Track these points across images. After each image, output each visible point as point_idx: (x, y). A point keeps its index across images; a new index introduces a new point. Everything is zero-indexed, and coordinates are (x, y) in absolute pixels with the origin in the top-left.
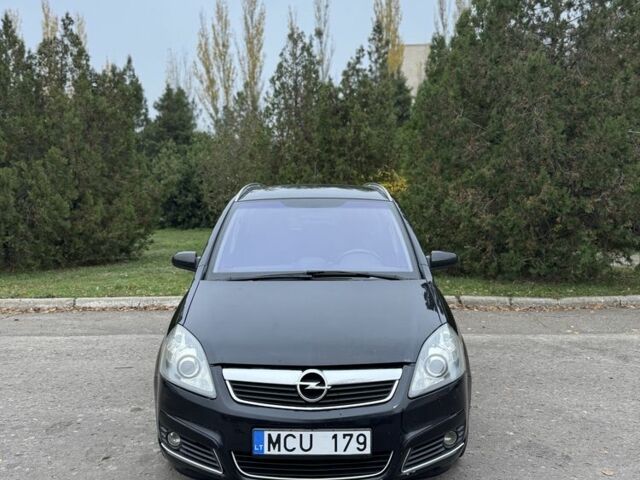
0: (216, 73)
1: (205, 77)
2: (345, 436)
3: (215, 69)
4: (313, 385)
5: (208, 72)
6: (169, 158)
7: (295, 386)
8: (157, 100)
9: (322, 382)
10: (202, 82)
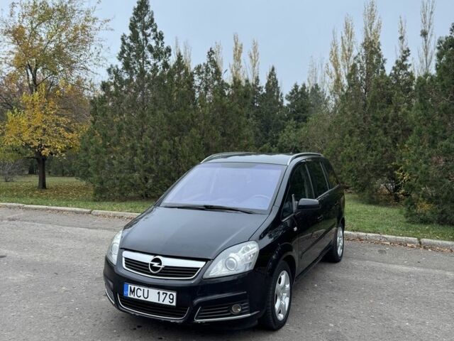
0: (342, 70)
1: (334, 73)
2: (163, 293)
3: (342, 67)
4: (156, 264)
5: (336, 70)
6: (290, 132)
7: (148, 264)
8: (288, 93)
9: (161, 264)
10: (331, 77)
